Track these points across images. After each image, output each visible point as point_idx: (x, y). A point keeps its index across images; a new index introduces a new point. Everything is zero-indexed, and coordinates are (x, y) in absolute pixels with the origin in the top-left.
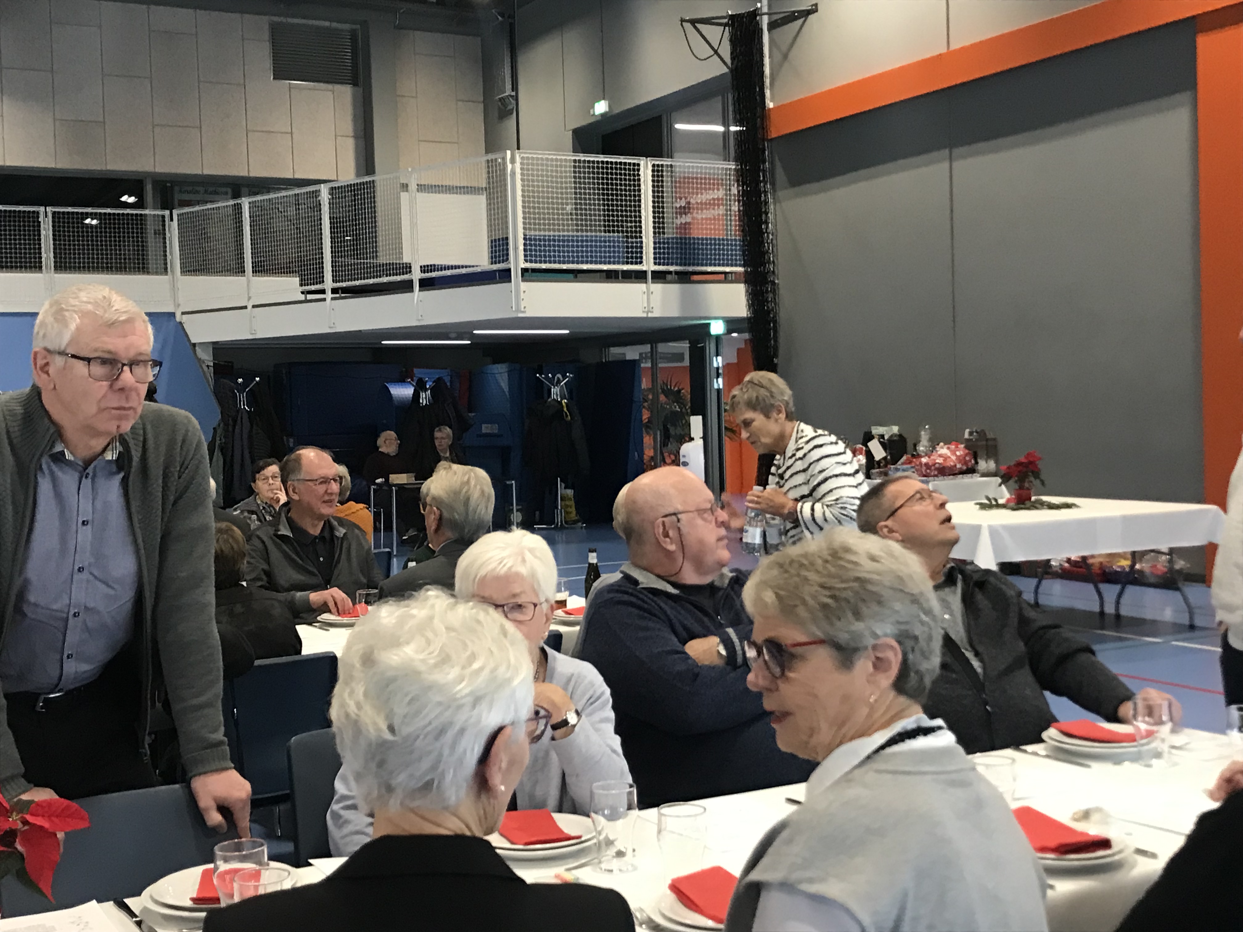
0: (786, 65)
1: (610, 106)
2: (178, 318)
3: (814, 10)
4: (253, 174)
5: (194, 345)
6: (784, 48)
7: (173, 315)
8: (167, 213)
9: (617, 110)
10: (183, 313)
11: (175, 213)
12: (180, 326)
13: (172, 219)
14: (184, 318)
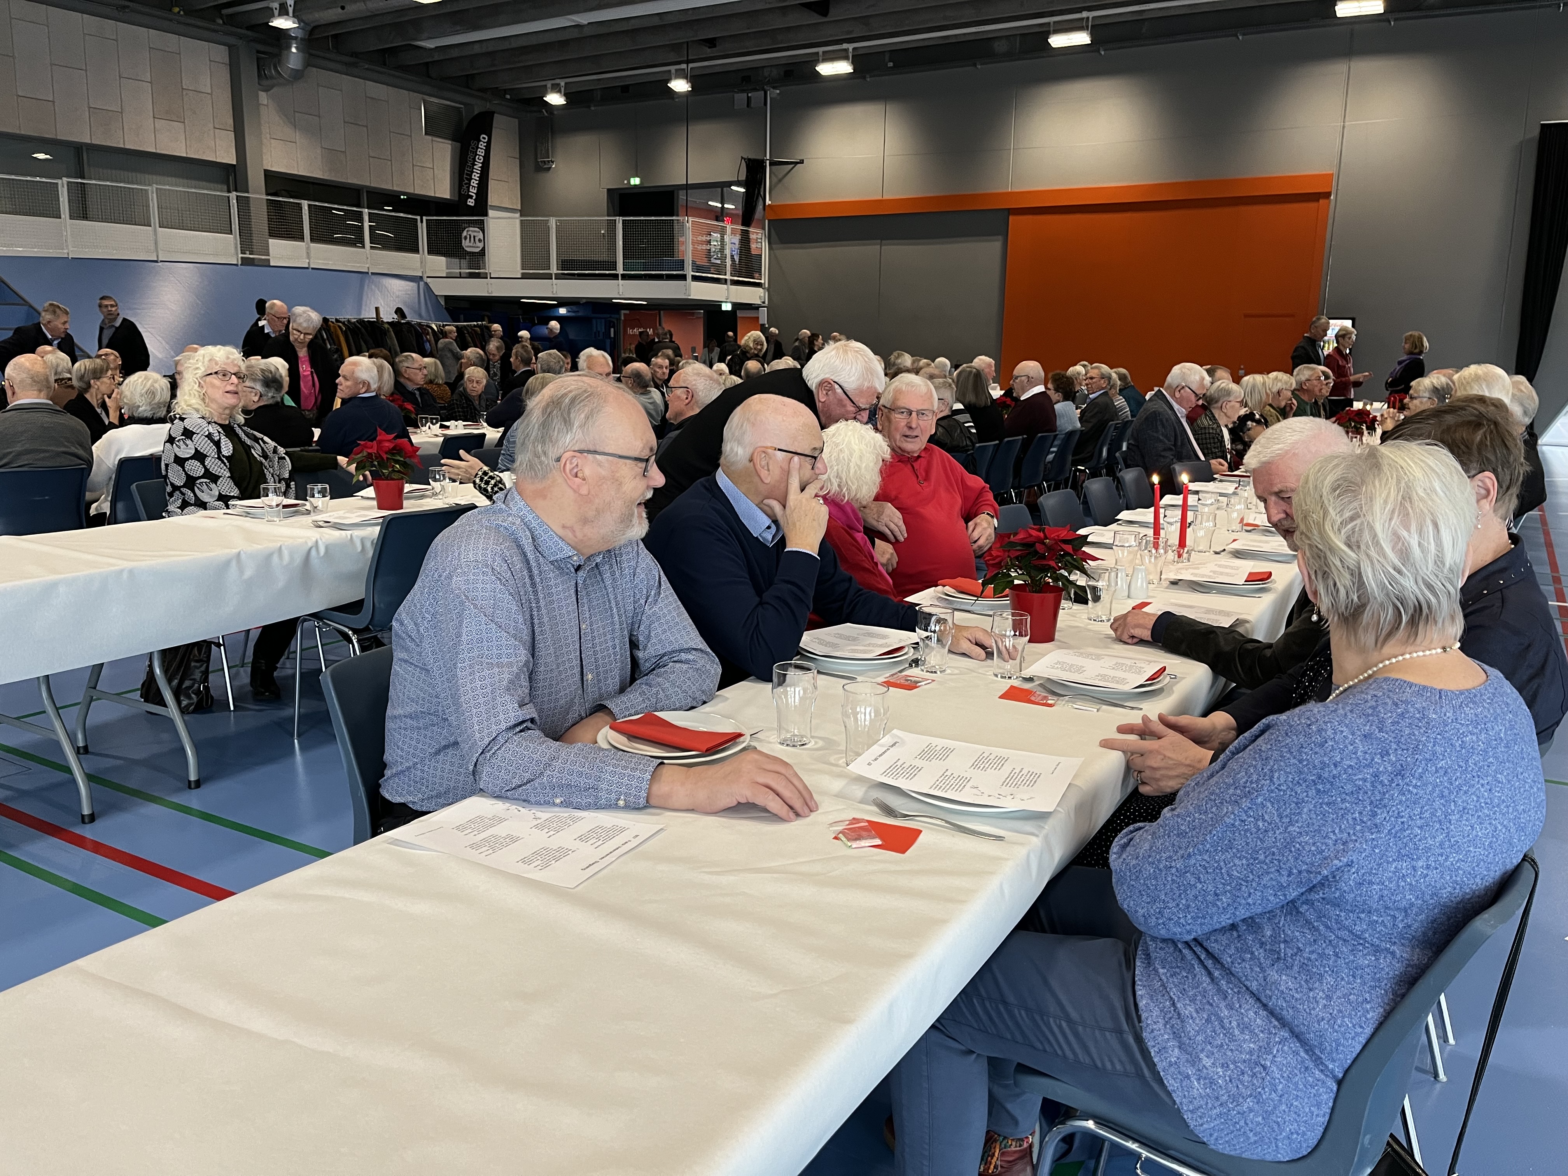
0: (780, 185)
1: (641, 181)
2: (425, 279)
3: (802, 162)
4: (418, 192)
5: (437, 295)
6: (780, 176)
7: (421, 278)
8: (418, 218)
9: (646, 185)
10: (427, 277)
11: (424, 218)
12: (426, 284)
13: (422, 222)
14: (429, 280)
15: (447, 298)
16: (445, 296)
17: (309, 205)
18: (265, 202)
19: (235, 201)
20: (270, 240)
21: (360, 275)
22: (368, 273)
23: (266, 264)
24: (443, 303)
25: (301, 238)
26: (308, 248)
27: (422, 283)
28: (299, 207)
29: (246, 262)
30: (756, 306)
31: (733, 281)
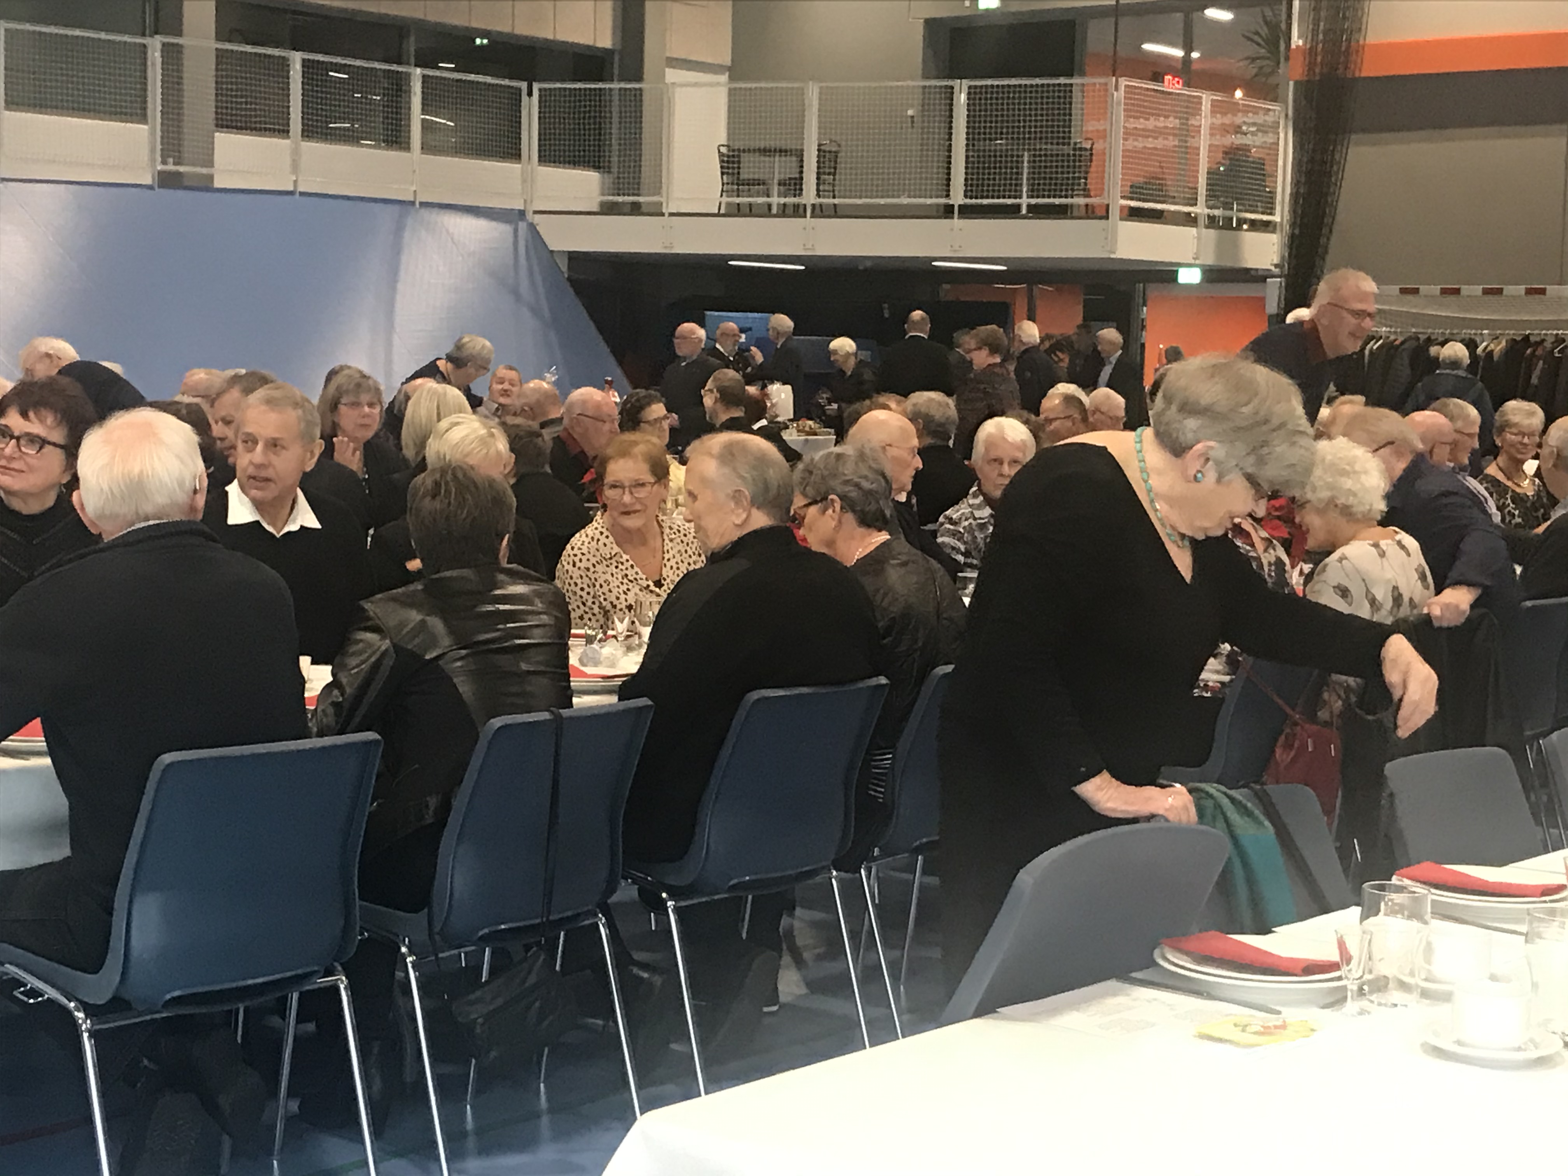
1: (1003, 2)
2: (530, 216)
4: (518, 31)
5: (552, 252)
7: (522, 214)
8: (524, 85)
9: (1014, 8)
10: (536, 212)
11: (536, 87)
12: (532, 227)
13: (530, 94)
14: (537, 218)
15: (574, 258)
16: (569, 252)
17: (304, 60)
18: (214, 54)
19: (158, 54)
20: (217, 134)
21: (396, 208)
22: (413, 203)
23: (205, 185)
24: (564, 269)
25: (284, 132)
26: (296, 153)
27: (522, 226)
28: (284, 64)
29: (167, 180)
30: (1260, 273)
31: (1212, 219)
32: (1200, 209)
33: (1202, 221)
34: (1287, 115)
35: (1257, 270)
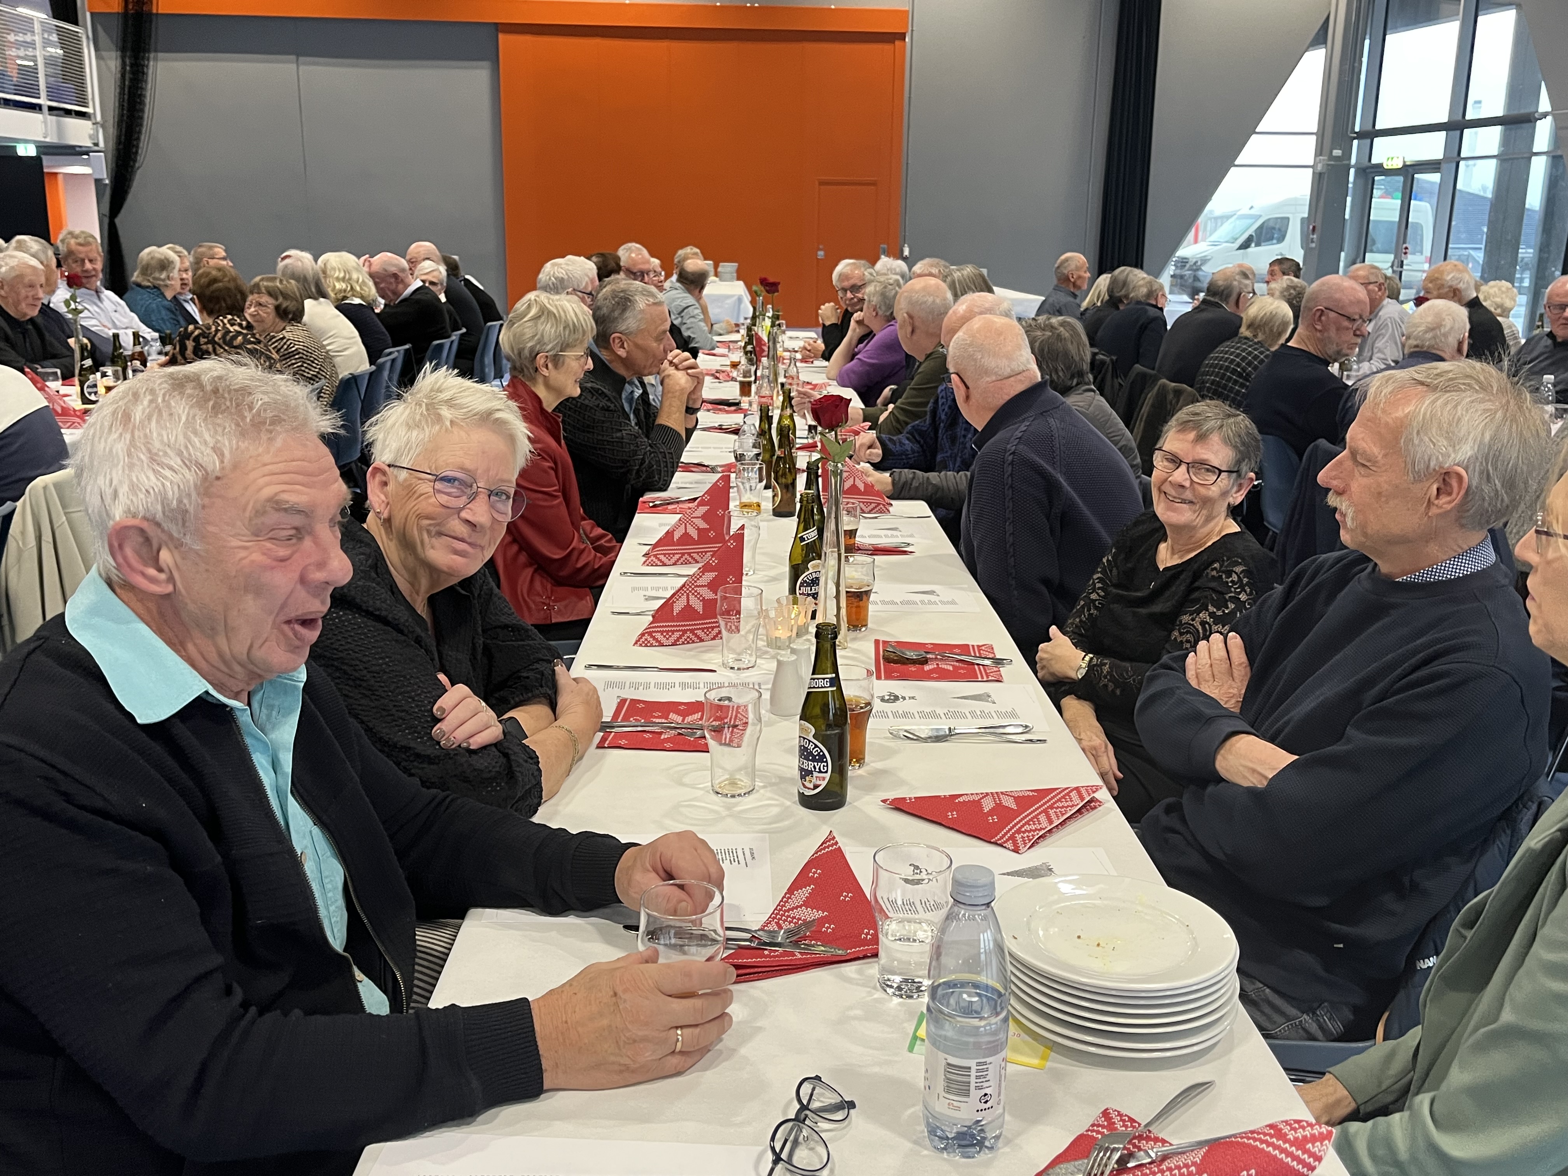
30: (84, 149)
31: (51, 109)
32: (43, 101)
33: (45, 109)
34: (88, 37)
35: (80, 147)
